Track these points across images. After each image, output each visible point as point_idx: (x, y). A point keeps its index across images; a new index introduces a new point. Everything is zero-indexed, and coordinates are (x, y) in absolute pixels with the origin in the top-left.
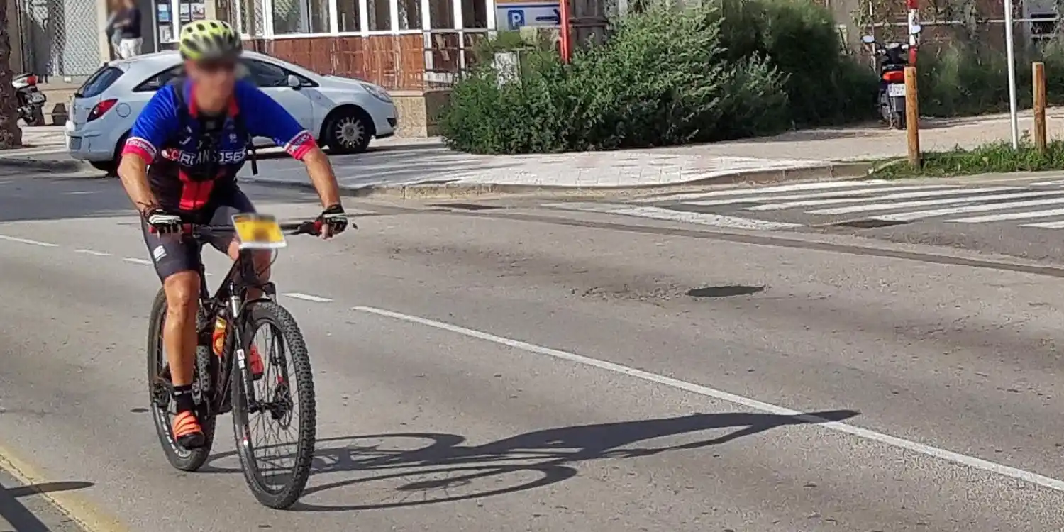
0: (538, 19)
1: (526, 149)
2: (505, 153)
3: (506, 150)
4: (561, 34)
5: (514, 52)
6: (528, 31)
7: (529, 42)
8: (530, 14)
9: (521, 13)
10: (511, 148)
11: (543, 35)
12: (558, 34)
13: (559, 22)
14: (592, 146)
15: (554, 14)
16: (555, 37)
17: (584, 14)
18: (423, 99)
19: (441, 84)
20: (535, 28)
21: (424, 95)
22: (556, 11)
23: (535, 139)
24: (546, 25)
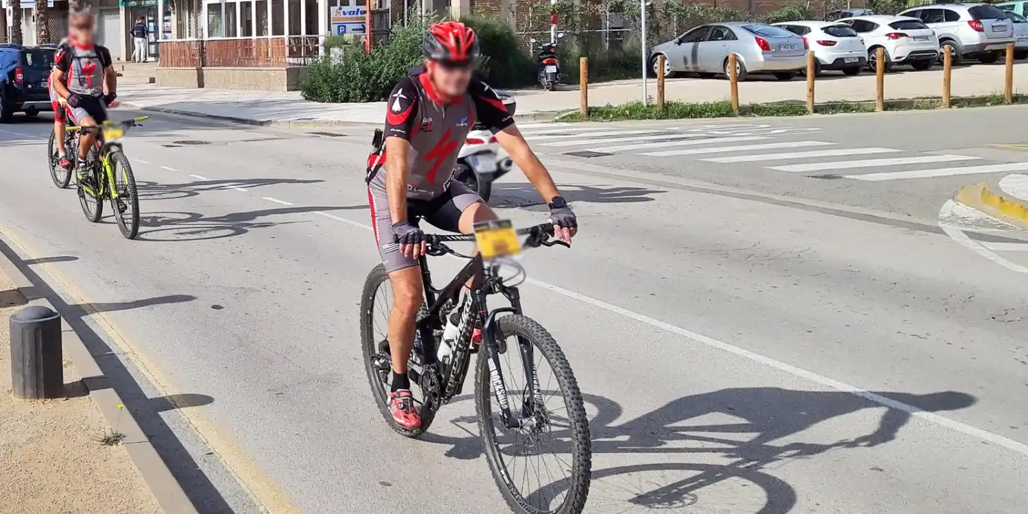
0: (353, 30)
1: (346, 100)
2: (335, 102)
3: (335, 101)
4: (366, 38)
5: (341, 48)
6: (348, 36)
7: (349, 42)
8: (349, 27)
9: (345, 27)
10: (337, 99)
11: (357, 38)
12: (365, 38)
13: (364, 32)
14: (382, 99)
15: (361, 27)
16: (363, 40)
17: (378, 27)
18: (286, 72)
19: (294, 64)
20: (353, 34)
21: (287, 70)
22: (362, 25)
23: (351, 94)
24: (358, 33)
